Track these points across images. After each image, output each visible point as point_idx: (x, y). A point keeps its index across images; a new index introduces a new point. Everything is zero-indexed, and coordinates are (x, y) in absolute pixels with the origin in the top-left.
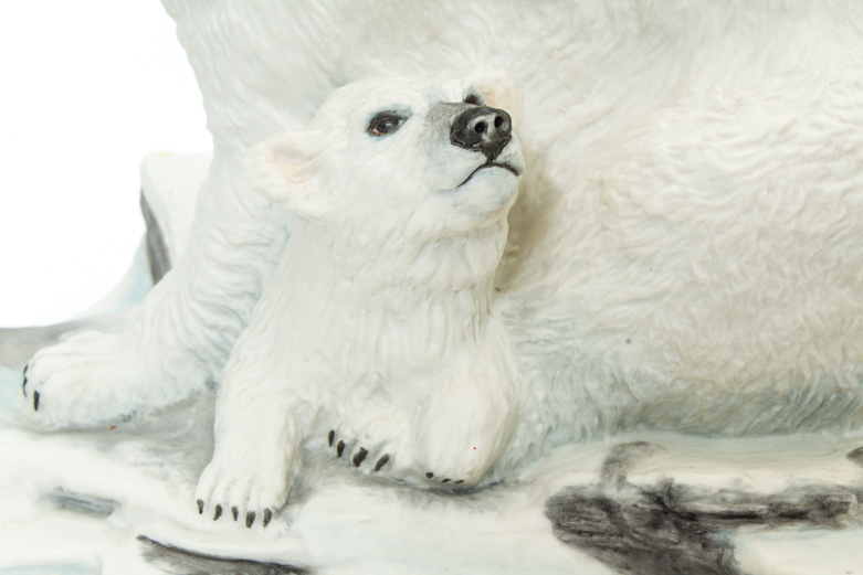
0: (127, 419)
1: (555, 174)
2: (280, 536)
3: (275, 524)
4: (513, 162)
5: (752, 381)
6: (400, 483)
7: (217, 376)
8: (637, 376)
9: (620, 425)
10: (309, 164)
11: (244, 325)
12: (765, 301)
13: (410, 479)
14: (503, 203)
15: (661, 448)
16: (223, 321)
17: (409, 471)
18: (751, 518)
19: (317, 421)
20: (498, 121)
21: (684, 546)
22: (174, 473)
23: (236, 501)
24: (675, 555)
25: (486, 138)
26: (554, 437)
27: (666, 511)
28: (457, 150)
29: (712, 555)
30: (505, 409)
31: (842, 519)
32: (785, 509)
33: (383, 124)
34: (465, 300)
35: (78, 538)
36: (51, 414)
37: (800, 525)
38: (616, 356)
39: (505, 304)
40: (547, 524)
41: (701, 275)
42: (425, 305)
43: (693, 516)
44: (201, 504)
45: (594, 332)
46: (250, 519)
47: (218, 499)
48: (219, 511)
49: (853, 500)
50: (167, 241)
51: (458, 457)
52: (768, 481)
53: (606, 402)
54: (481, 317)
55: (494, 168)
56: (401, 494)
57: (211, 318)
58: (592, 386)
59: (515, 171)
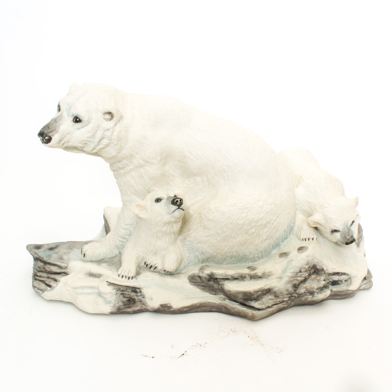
0: (103, 260)
1: (191, 212)
2: (135, 282)
3: (134, 279)
4: (183, 208)
5: (229, 253)
6: (159, 272)
7: (121, 251)
8: (206, 252)
9: (203, 262)
10: (143, 208)
11: (127, 241)
12: (231, 237)
13: (161, 272)
14: (181, 216)
15: (211, 266)
16: (123, 240)
17: (161, 270)
18: (228, 279)
19: (142, 260)
20: (180, 200)
21: (215, 285)
22: (113, 269)
23: (126, 274)
24: (213, 287)
25: (178, 203)
26: (190, 264)
27: (211, 278)
28: (172, 205)
29: (220, 287)
30: (180, 258)
31: (245, 279)
32: (234, 277)
33: (158, 200)
34: (172, 235)
35: (94, 282)
36: (87, 258)
37: (237, 280)
38: (202, 248)
39: (181, 237)
40: (188, 281)
41: (219, 232)
42: (165, 237)
43: (216, 279)
44: (119, 275)
45: (198, 243)
46: (129, 278)
47: (123, 274)
48: (123, 276)
49: (247, 276)
50: (109, 225)
51: (170, 267)
52: (231, 272)
53: (200, 257)
54: (176, 239)
55: (179, 210)
56: (159, 274)
57: (120, 239)
58: (197, 254)
59: (183, 210)
